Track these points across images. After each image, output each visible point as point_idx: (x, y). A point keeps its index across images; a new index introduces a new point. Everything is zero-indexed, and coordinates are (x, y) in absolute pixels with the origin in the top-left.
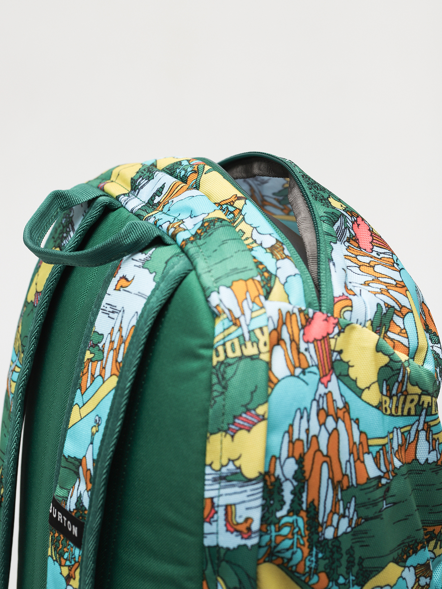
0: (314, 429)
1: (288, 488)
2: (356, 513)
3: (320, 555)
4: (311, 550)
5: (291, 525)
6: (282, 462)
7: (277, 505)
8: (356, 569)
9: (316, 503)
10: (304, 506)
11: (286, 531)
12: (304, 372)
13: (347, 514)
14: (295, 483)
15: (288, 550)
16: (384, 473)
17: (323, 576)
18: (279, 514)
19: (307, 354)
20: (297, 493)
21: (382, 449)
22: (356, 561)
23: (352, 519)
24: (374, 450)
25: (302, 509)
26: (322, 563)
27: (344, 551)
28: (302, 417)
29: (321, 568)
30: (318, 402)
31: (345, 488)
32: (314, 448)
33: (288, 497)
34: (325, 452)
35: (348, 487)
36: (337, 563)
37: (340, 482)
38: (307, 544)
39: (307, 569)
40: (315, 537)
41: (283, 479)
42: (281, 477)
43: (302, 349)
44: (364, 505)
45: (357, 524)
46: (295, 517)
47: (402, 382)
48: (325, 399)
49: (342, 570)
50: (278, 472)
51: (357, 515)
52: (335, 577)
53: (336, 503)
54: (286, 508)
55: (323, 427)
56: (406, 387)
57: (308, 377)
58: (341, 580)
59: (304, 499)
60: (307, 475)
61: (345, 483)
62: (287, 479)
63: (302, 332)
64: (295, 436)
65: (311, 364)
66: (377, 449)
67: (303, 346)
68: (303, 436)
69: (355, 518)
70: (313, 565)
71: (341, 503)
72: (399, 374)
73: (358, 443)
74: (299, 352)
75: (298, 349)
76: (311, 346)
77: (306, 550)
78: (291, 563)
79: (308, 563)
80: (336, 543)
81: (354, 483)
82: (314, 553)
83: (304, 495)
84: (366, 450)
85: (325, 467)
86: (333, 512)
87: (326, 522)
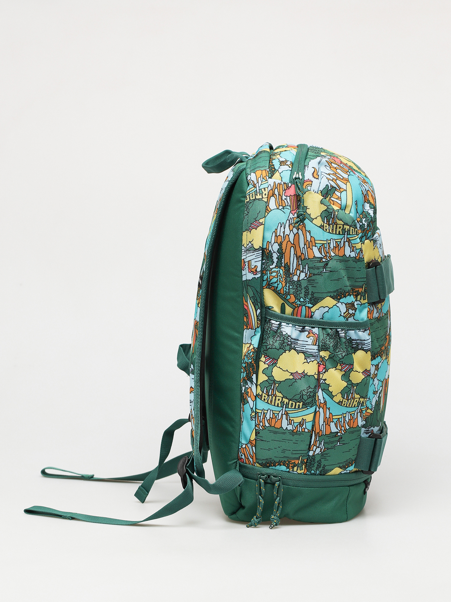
0: (287, 231)
1: (275, 256)
2: (308, 271)
3: (291, 287)
4: (286, 284)
5: (277, 272)
6: (272, 245)
7: (270, 263)
8: (310, 296)
9: (289, 264)
10: (283, 265)
11: (274, 274)
12: (283, 208)
13: (304, 271)
14: (279, 254)
15: (275, 283)
16: (324, 256)
17: (292, 296)
18: (271, 267)
19: (286, 201)
20: (279, 259)
21: (322, 245)
22: (310, 293)
23: (307, 273)
24: (319, 245)
25: (282, 266)
26: (292, 291)
27: (303, 287)
28: (281, 226)
29: (291, 292)
30: (289, 221)
31: (303, 259)
32: (287, 240)
33: (275, 260)
34: (292, 243)
35: (304, 259)
36: (299, 292)
37: (300, 256)
38: (284, 281)
39: (285, 292)
40: (288, 279)
41: (273, 252)
42: (272, 250)
43: (283, 199)
44: (312, 268)
45: (310, 277)
46: (279, 269)
47: (334, 218)
48: (293, 220)
49: (302, 295)
50: (270, 248)
51: (309, 272)
52: (298, 297)
53: (298, 265)
54: (275, 264)
55: (292, 231)
56: (336, 221)
57: (285, 210)
58: (302, 300)
59: (283, 262)
60: (284, 251)
61: (303, 258)
62: (274, 252)
63: (284, 192)
64: (278, 234)
65: (287, 205)
66: (320, 245)
67: (284, 197)
68: (282, 234)
69: (308, 273)
70: (287, 290)
71: (301, 265)
72: (332, 214)
73: (309, 241)
74: (282, 200)
75: (282, 198)
76: (288, 198)
77: (284, 284)
78: (278, 289)
79: (285, 290)
80: (299, 283)
81: (307, 258)
82: (288, 286)
83: (283, 260)
84: (314, 244)
85: (292, 249)
86: (297, 269)
87: (294, 273)
